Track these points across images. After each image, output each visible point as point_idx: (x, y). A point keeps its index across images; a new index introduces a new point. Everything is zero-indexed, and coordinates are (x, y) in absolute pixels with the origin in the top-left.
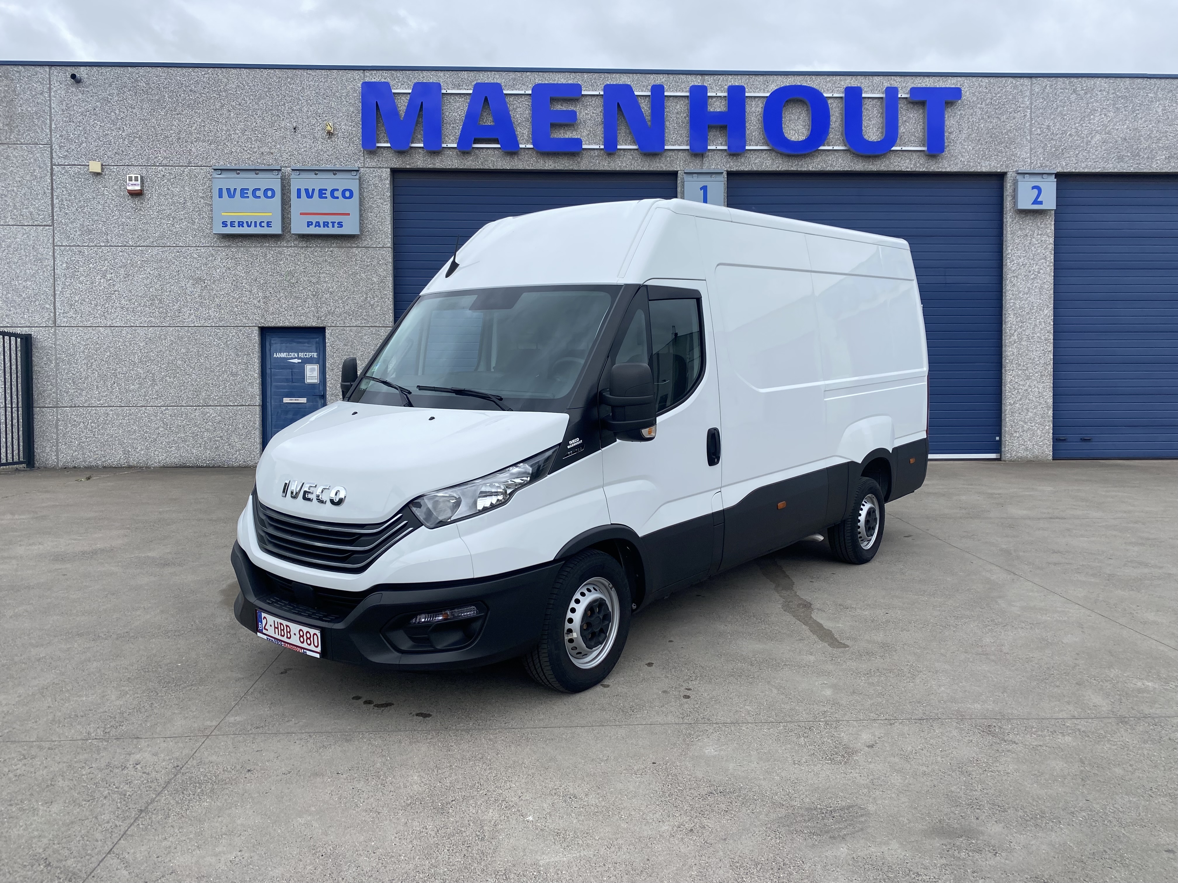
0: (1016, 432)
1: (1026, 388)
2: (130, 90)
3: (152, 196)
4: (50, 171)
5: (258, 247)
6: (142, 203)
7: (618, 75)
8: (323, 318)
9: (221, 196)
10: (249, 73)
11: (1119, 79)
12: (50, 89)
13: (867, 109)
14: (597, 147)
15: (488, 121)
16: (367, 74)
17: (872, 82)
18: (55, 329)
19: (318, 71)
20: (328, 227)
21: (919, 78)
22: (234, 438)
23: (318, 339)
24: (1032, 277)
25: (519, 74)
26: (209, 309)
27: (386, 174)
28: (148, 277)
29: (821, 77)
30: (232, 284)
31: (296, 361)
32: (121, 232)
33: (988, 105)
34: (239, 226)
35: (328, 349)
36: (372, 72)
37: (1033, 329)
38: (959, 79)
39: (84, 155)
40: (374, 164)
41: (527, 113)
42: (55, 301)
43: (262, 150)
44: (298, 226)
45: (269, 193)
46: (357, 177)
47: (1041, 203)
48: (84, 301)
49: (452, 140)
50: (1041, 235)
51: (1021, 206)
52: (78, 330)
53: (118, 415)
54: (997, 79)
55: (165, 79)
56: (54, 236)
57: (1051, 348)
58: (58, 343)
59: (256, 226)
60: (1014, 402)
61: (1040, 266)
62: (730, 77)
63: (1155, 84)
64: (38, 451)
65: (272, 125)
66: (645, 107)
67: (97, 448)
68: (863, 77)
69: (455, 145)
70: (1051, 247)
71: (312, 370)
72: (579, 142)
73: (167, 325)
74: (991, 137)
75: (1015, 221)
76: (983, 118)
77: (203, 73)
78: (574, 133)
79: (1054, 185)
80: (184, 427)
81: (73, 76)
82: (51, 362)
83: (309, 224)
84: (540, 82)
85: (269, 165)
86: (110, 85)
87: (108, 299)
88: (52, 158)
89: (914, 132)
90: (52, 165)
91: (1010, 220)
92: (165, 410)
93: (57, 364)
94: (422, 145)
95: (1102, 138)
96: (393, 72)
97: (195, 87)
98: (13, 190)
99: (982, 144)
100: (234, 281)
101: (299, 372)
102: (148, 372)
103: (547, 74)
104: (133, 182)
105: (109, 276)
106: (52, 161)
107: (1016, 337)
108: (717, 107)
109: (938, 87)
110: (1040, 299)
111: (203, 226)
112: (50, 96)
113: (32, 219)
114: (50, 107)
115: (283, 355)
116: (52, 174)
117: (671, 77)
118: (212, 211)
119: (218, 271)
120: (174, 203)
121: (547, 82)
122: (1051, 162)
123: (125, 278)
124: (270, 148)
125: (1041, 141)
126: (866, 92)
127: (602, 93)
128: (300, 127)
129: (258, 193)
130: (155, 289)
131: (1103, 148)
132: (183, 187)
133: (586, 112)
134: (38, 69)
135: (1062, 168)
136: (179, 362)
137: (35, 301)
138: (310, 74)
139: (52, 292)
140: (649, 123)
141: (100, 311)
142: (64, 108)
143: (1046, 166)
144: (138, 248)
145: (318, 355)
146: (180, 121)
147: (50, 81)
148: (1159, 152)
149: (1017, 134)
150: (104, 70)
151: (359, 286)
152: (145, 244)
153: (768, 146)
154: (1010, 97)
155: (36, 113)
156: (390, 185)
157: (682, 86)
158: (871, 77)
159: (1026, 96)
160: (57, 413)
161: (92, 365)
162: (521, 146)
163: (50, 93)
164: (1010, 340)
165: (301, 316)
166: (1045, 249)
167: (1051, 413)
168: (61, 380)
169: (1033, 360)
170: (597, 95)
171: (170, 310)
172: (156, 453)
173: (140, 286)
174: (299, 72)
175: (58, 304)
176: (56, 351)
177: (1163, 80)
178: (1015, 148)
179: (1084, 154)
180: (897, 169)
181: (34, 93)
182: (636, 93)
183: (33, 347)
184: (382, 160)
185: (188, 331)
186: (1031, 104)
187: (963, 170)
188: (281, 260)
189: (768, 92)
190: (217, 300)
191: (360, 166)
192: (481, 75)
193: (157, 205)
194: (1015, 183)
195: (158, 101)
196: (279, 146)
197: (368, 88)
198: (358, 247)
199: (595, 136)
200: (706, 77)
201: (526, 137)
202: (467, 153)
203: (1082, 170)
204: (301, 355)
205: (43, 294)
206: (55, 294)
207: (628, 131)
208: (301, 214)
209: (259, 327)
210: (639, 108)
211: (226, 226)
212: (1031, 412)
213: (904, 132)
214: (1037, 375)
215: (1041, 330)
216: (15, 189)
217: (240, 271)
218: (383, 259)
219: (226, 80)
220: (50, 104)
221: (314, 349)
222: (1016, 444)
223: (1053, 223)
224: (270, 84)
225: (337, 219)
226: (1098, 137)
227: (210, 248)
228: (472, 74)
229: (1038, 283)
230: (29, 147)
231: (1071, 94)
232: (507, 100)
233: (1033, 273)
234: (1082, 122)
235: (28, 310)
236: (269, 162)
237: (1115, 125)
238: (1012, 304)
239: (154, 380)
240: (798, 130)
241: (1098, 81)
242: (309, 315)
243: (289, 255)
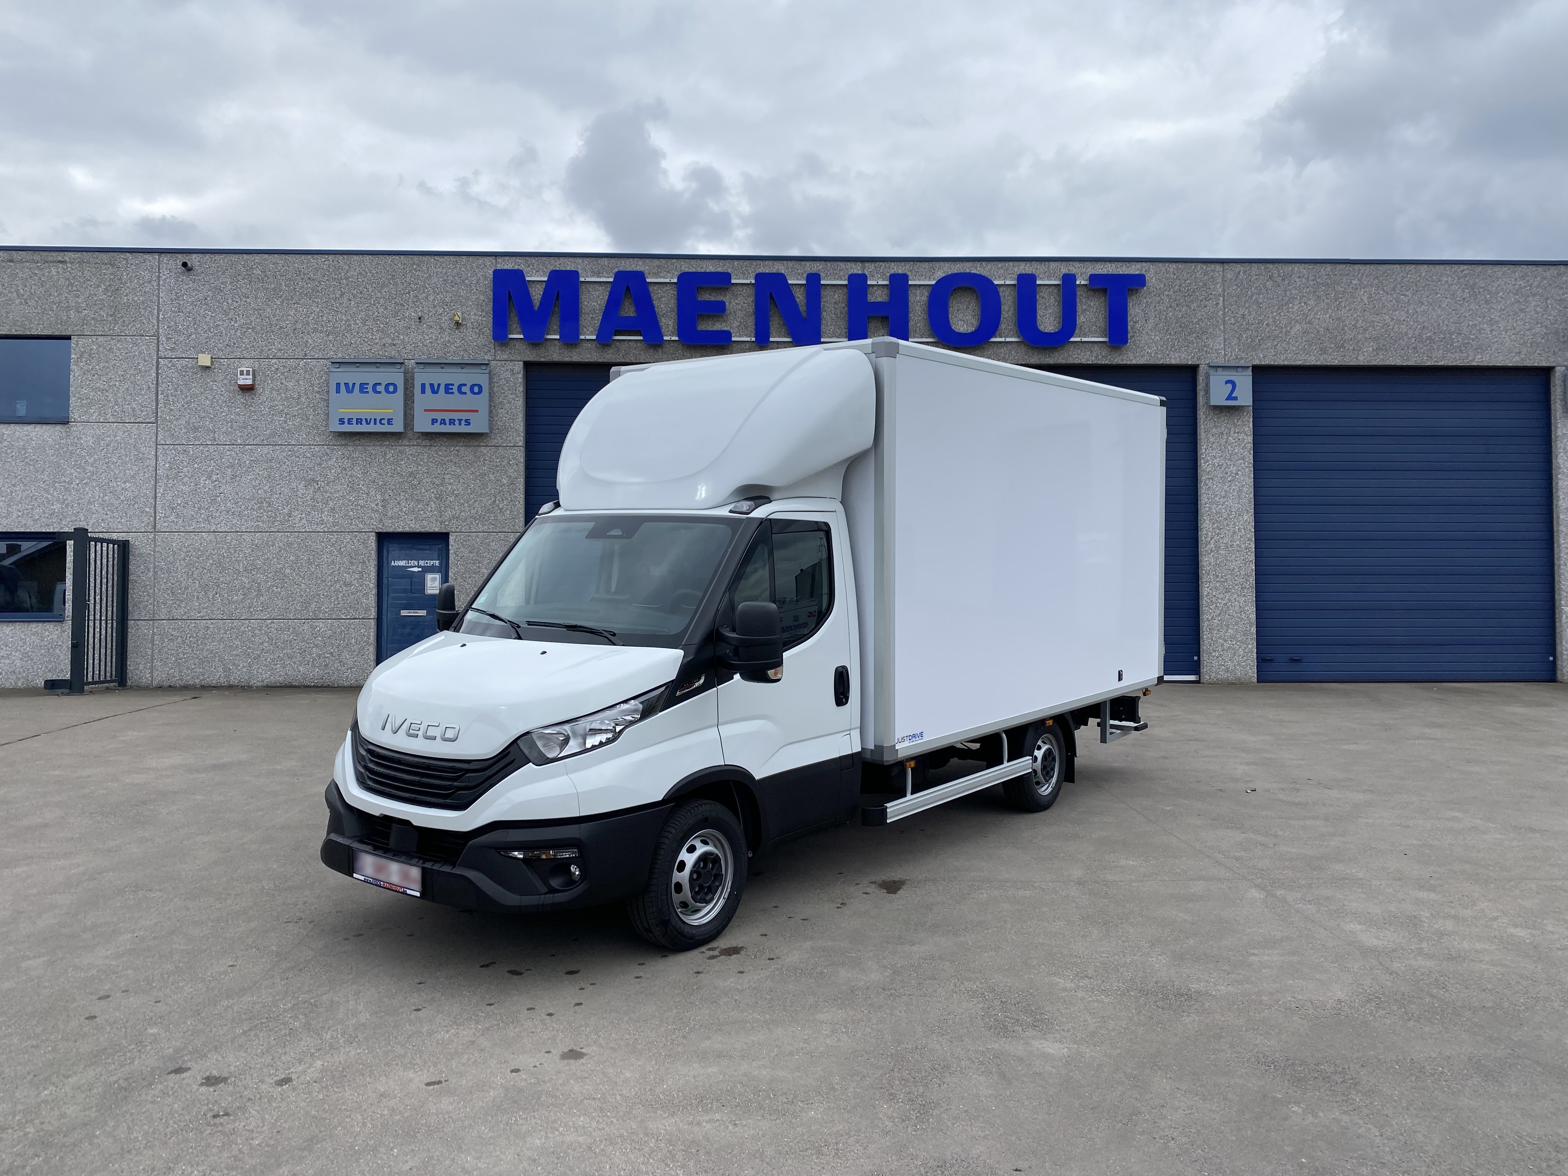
0: (1215, 651)
1: (1224, 602)
2: (244, 279)
3: (265, 392)
4: (155, 364)
5: (377, 445)
6: (254, 399)
7: (771, 263)
8: (446, 523)
9: (338, 391)
10: (372, 260)
11: (1319, 265)
12: (159, 277)
13: (1043, 297)
14: (748, 339)
15: (628, 310)
16: (500, 260)
17: (1048, 268)
18: (155, 535)
19: (446, 257)
20: (454, 425)
21: (1100, 263)
22: (346, 655)
23: (440, 546)
24: (1229, 479)
25: (664, 261)
26: (322, 512)
27: (519, 367)
28: (256, 478)
29: (992, 264)
30: (348, 485)
31: (416, 569)
32: (229, 429)
33: (1176, 292)
34: (357, 424)
35: (452, 557)
36: (504, 258)
37: (1232, 536)
38: (1144, 264)
39: (193, 347)
40: (505, 357)
41: (673, 303)
42: (156, 504)
43: (384, 341)
44: (422, 424)
45: (391, 388)
46: (487, 371)
47: (1236, 398)
48: (187, 504)
49: (591, 332)
50: (1238, 433)
51: (1214, 402)
52: (179, 535)
53: (219, 629)
54: (1185, 264)
55: (283, 266)
56: (157, 434)
57: (1253, 558)
58: (157, 550)
59: (375, 423)
60: (1213, 617)
61: (1238, 467)
62: (893, 264)
63: (1359, 270)
64: (131, 667)
65: (396, 314)
66: (800, 297)
67: (195, 665)
68: (1038, 263)
69: (594, 337)
70: (1250, 446)
71: (434, 579)
72: (727, 335)
73: (276, 530)
74: (1180, 326)
75: (1209, 418)
76: (1171, 306)
77: (323, 260)
78: (723, 324)
79: (1250, 380)
80: (290, 642)
81: (185, 265)
82: (149, 570)
83: (434, 421)
84: (687, 270)
85: (391, 358)
86: (224, 273)
87: (214, 501)
88: (158, 350)
89: (1096, 322)
90: (158, 358)
91: (1204, 417)
92: (270, 624)
93: (155, 573)
94: (558, 337)
95: (1303, 329)
96: (527, 258)
97: (314, 275)
98: (115, 385)
99: (1170, 334)
100: (350, 482)
101: (418, 581)
102: (253, 581)
103: (695, 261)
104: (245, 377)
105: (214, 477)
106: (158, 354)
107: (1212, 545)
108: (878, 296)
109: (1121, 273)
110: (1239, 503)
111: (317, 423)
112: (159, 285)
113: (134, 416)
114: (158, 297)
115: (402, 563)
116: (157, 368)
117: (829, 264)
118: (328, 406)
119: (333, 471)
120: (287, 398)
121: (694, 270)
122: (1247, 354)
123: (232, 479)
124: (393, 339)
125: (1236, 331)
126: (1041, 279)
127: (753, 282)
128: (426, 317)
129: (379, 388)
130: (264, 490)
131: (1304, 339)
132: (298, 381)
133: (737, 301)
134: (147, 256)
135: (1260, 360)
136: (288, 571)
137: (134, 504)
138: (437, 260)
139: (152, 495)
140: (804, 314)
141: (203, 516)
142: (173, 297)
143: (1242, 358)
144: (247, 447)
145: (441, 563)
146: (296, 311)
147: (159, 270)
148: (1366, 344)
149: (1209, 323)
150: (217, 257)
151: (487, 488)
152: (255, 442)
153: (934, 338)
154: (1201, 284)
155: (143, 302)
156: (523, 379)
157: (841, 274)
158: (1047, 263)
159: (1218, 283)
160: (153, 626)
161: (193, 574)
162: (665, 338)
163: (159, 281)
164: (1206, 549)
165: (423, 520)
166: (1243, 449)
167: (1254, 629)
168: (159, 590)
169: (1233, 570)
170: (749, 284)
171: (280, 513)
172: (260, 670)
173: (248, 488)
174: (425, 258)
175: (159, 508)
176: (155, 558)
177: (1368, 266)
178: (1207, 338)
179: (1283, 345)
180: (1077, 361)
181: (141, 282)
182: (790, 282)
183: (130, 553)
184: (514, 353)
185: (298, 537)
186: (1224, 291)
187: (1150, 363)
188: (402, 460)
189: (934, 279)
190: (331, 503)
191: (490, 359)
192: (623, 262)
193: (269, 400)
194: (1208, 377)
195: (274, 289)
196: (402, 337)
197: (499, 275)
198: (486, 446)
199: (746, 328)
200: (867, 264)
201: (671, 328)
202: (608, 345)
203: (1281, 363)
204: (422, 563)
205: (143, 497)
206: (156, 497)
207: (781, 323)
208: (425, 410)
209: (376, 533)
210: (793, 298)
211: (343, 423)
212: (1232, 629)
213: (1084, 322)
214: (1237, 587)
215: (1241, 537)
216: (117, 383)
217: (357, 472)
218: (514, 459)
219: (347, 267)
220: (159, 293)
221: (436, 557)
222: (1215, 664)
223: (1251, 420)
224: (394, 271)
225: (464, 416)
226: (1298, 327)
227: (325, 447)
228: (613, 260)
229: (1236, 485)
230: (134, 338)
231: (1267, 281)
232: (651, 288)
233: (1230, 475)
234: (1279, 311)
235: (126, 514)
236: (392, 353)
237: (1316, 314)
238: (1207, 509)
239: (259, 590)
240: (967, 320)
241: (1296, 267)
242: (431, 519)
243: (411, 455)
